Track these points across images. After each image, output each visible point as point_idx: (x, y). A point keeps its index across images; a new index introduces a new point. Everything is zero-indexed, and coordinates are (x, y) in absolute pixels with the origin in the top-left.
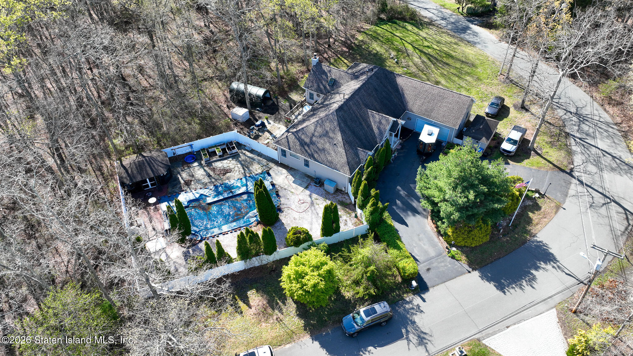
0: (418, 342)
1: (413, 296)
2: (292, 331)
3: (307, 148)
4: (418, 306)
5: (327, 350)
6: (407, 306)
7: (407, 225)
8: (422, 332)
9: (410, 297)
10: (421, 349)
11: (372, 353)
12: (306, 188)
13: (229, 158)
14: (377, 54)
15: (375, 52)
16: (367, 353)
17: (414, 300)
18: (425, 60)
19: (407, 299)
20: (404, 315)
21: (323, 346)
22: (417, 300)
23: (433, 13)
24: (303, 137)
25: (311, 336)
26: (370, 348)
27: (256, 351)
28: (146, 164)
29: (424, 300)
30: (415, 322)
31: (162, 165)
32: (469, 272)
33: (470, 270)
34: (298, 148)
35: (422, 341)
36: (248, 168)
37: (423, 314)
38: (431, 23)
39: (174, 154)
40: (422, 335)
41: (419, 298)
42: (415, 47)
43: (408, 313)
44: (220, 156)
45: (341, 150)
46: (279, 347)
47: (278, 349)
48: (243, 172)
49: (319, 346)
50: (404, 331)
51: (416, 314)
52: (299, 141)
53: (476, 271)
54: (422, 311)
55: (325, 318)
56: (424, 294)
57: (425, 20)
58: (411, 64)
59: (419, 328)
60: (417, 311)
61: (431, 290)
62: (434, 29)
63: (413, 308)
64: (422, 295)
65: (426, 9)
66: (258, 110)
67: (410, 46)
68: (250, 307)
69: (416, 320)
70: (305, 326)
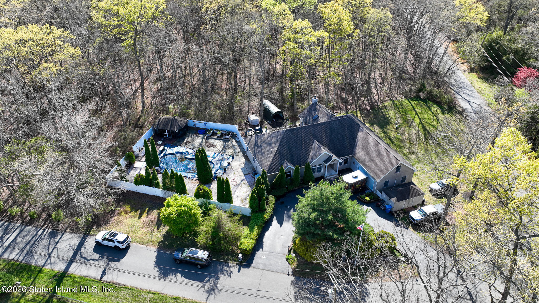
0: (208, 290)
1: (236, 265)
2: (152, 240)
3: (256, 148)
4: (232, 272)
5: (156, 261)
6: (225, 268)
7: (281, 226)
8: (217, 287)
9: (233, 265)
10: (206, 295)
11: (176, 278)
12: (245, 175)
13: (222, 140)
14: (387, 118)
15: (388, 116)
16: (174, 276)
17: (234, 267)
18: (421, 134)
19: (230, 265)
20: (218, 271)
21: (157, 257)
22: (235, 269)
23: (472, 106)
24: (259, 140)
25: (158, 248)
26: (179, 275)
27: (119, 234)
28: (170, 122)
29: (239, 271)
30: (219, 279)
31: (178, 126)
32: (288, 275)
33: (291, 273)
34: (252, 146)
35: (211, 291)
36: (226, 149)
37: (228, 278)
38: (462, 113)
39: (194, 125)
40: (215, 288)
41: (238, 268)
42: (422, 123)
43: (221, 272)
44: (218, 137)
45: (272, 156)
46: (138, 244)
47: (136, 244)
48: (220, 150)
49: (156, 255)
50: (207, 279)
51: (225, 275)
52: (256, 142)
53: (294, 276)
54: (230, 276)
55: (175, 244)
56: (243, 268)
57: (459, 109)
58: (406, 133)
59: (217, 283)
60: (227, 274)
61: (251, 269)
62: (459, 117)
63: (227, 271)
64: (242, 268)
65: (469, 102)
66: (268, 122)
67: (418, 121)
68: (147, 217)
69: (221, 279)
70: (160, 242)
